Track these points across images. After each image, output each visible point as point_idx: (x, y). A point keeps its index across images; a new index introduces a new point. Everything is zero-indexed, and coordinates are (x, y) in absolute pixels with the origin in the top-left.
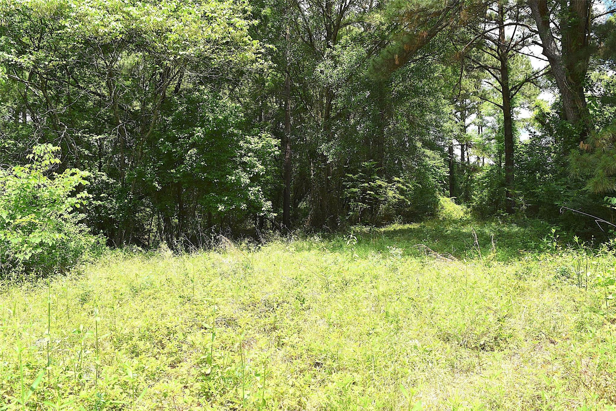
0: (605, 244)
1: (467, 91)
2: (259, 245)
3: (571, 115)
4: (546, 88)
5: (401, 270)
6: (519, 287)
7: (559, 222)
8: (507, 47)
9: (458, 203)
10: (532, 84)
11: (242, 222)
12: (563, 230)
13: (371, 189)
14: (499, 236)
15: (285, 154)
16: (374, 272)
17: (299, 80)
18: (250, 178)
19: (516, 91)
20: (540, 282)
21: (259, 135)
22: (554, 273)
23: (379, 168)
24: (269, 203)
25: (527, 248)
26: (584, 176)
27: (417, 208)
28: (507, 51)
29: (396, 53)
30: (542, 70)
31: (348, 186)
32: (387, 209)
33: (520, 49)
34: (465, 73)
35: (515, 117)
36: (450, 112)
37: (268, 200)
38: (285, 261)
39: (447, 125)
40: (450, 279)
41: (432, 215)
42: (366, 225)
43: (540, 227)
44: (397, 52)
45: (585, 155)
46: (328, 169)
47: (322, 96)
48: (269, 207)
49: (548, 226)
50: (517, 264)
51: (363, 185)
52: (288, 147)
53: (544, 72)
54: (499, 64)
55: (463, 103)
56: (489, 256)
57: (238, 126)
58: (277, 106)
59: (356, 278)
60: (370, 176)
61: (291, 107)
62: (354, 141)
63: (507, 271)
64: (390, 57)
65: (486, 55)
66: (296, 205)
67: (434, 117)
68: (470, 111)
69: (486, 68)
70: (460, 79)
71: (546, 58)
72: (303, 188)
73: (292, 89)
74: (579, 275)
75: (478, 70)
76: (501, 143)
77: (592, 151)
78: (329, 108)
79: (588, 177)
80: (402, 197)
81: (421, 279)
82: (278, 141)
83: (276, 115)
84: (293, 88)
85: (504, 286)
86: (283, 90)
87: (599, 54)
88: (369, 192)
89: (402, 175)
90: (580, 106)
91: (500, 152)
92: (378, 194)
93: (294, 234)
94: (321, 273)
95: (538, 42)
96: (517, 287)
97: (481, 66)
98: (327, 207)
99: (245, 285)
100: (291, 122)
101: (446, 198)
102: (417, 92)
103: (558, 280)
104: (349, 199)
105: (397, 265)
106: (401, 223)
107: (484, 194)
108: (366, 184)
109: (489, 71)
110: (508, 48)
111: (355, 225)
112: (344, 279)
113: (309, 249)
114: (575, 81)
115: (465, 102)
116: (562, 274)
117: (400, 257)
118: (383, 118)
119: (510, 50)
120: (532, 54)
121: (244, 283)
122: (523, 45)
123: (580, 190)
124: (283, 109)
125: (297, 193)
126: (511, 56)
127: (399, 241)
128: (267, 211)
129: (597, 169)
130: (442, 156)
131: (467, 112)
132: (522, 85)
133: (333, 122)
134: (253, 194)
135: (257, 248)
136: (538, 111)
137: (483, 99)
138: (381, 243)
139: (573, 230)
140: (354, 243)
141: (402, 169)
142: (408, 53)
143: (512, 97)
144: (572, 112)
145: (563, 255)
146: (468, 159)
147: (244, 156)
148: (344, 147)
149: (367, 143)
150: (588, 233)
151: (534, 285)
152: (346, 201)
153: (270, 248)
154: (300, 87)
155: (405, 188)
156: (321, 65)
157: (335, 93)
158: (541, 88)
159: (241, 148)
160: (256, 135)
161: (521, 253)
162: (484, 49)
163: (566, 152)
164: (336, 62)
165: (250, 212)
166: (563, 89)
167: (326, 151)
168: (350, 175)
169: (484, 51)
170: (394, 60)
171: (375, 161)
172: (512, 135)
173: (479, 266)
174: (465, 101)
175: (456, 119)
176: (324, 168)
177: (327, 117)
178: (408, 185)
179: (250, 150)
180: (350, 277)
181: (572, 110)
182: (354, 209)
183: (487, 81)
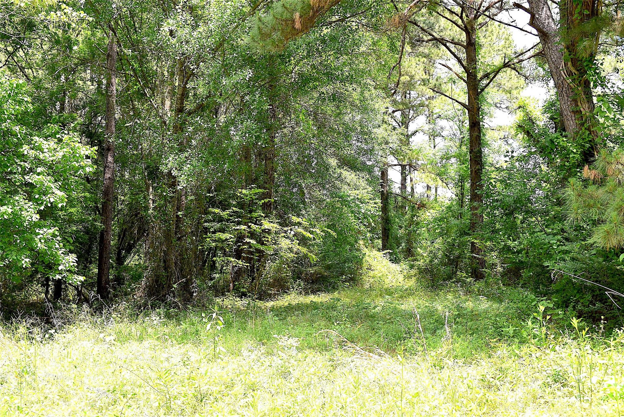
0: (622, 331)
1: (412, 77)
2: (50, 331)
3: (571, 124)
4: (534, 79)
5: (296, 374)
6: (487, 401)
7: (552, 294)
8: (476, 10)
9: (395, 260)
10: (513, 71)
11: (22, 289)
12: (558, 308)
13: (252, 235)
14: (459, 316)
15: (105, 170)
16: (251, 379)
17: (132, 44)
18: (39, 212)
19: (488, 81)
20: (520, 392)
21: (57, 136)
22: (542, 378)
23: (266, 200)
24: (72, 258)
25: (501, 335)
26: (589, 221)
27: (328, 267)
28: (476, 17)
29: (296, 10)
30: (529, 50)
31: (212, 230)
32: (279, 270)
33: (496, 15)
34: (408, 48)
35: (487, 122)
36: (385, 110)
37: (71, 252)
38: (97, 359)
39: (380, 132)
40: (377, 390)
41: (352, 279)
42: (243, 295)
43: (522, 301)
44: (299, 7)
45: (591, 189)
46: (179, 200)
47: (172, 74)
48: (72, 264)
49: (533, 300)
50: (483, 363)
51: (238, 228)
52: (110, 159)
53: (531, 53)
54: (463, 37)
55: (405, 97)
56: (440, 350)
57: (21, 119)
58: (92, 87)
59: (218, 388)
60: (251, 212)
61: (117, 90)
62: (224, 153)
63: (468, 374)
64: (286, 15)
65: (443, 21)
66: (120, 260)
67: (358, 117)
68: (417, 110)
69: (442, 41)
70: (401, 58)
71: (535, 31)
72: (134, 230)
73: (121, 60)
74: (579, 381)
75: (431, 44)
76: (463, 164)
77: (602, 182)
78: (183, 95)
79: (596, 223)
80: (304, 250)
81: (328, 389)
82: (92, 149)
83: (91, 103)
84: (121, 58)
85: (463, 399)
86: (104, 60)
87: (614, 30)
88: (248, 240)
89: (304, 212)
90: (584, 109)
91: (462, 180)
92: (263, 244)
93: (115, 310)
94: (158, 381)
95: (523, 5)
96: (484, 401)
97: (435, 39)
98: (176, 263)
99: (19, 405)
100: (117, 116)
101: (375, 252)
102: (331, 76)
103: (548, 390)
104: (213, 252)
105: (290, 365)
106: (301, 293)
107: (437, 246)
108: (243, 227)
109: (448, 48)
110: (477, 13)
111: (223, 294)
112: (198, 390)
113: (141, 339)
114: (578, 70)
115: (408, 96)
116: (555, 380)
117: (294, 352)
118: (274, 116)
119: (480, 15)
120: (513, 24)
121: (17, 401)
122: (501, 9)
123: (583, 243)
124: (104, 92)
125: (123, 238)
126: (481, 25)
127: (296, 324)
128: (68, 271)
129: (609, 210)
130: (370, 183)
131: (412, 112)
132: (498, 72)
133: (189, 119)
134: (43, 241)
135: (47, 336)
136: (522, 114)
137: (437, 92)
138: (266, 328)
139: (574, 307)
140: (219, 328)
141: (304, 202)
142: (317, 11)
143: (483, 90)
144: (573, 118)
145: (557, 348)
146: (412, 189)
147: (29, 173)
148: (207, 163)
149: (247, 157)
150: (596, 312)
151: (511, 397)
152: (208, 255)
153: (69, 336)
154: (134, 57)
155: (308, 235)
156: (170, 21)
157: (193, 70)
158: (526, 78)
159: (23, 157)
160: (53, 135)
161: (492, 345)
162: (439, 11)
163: (563, 182)
164: (197, 18)
165: (36, 272)
166: (560, 82)
167: (176, 169)
168: (217, 211)
169: (440, 15)
170: (293, 21)
171: (259, 187)
172: (480, 152)
173: (424, 366)
174: (410, 94)
175: (394, 124)
176: (172, 198)
177: (180, 110)
178: (314, 230)
179: (40, 162)
180: (208, 386)
181: (573, 115)
182: (222, 268)
183: (443, 63)
